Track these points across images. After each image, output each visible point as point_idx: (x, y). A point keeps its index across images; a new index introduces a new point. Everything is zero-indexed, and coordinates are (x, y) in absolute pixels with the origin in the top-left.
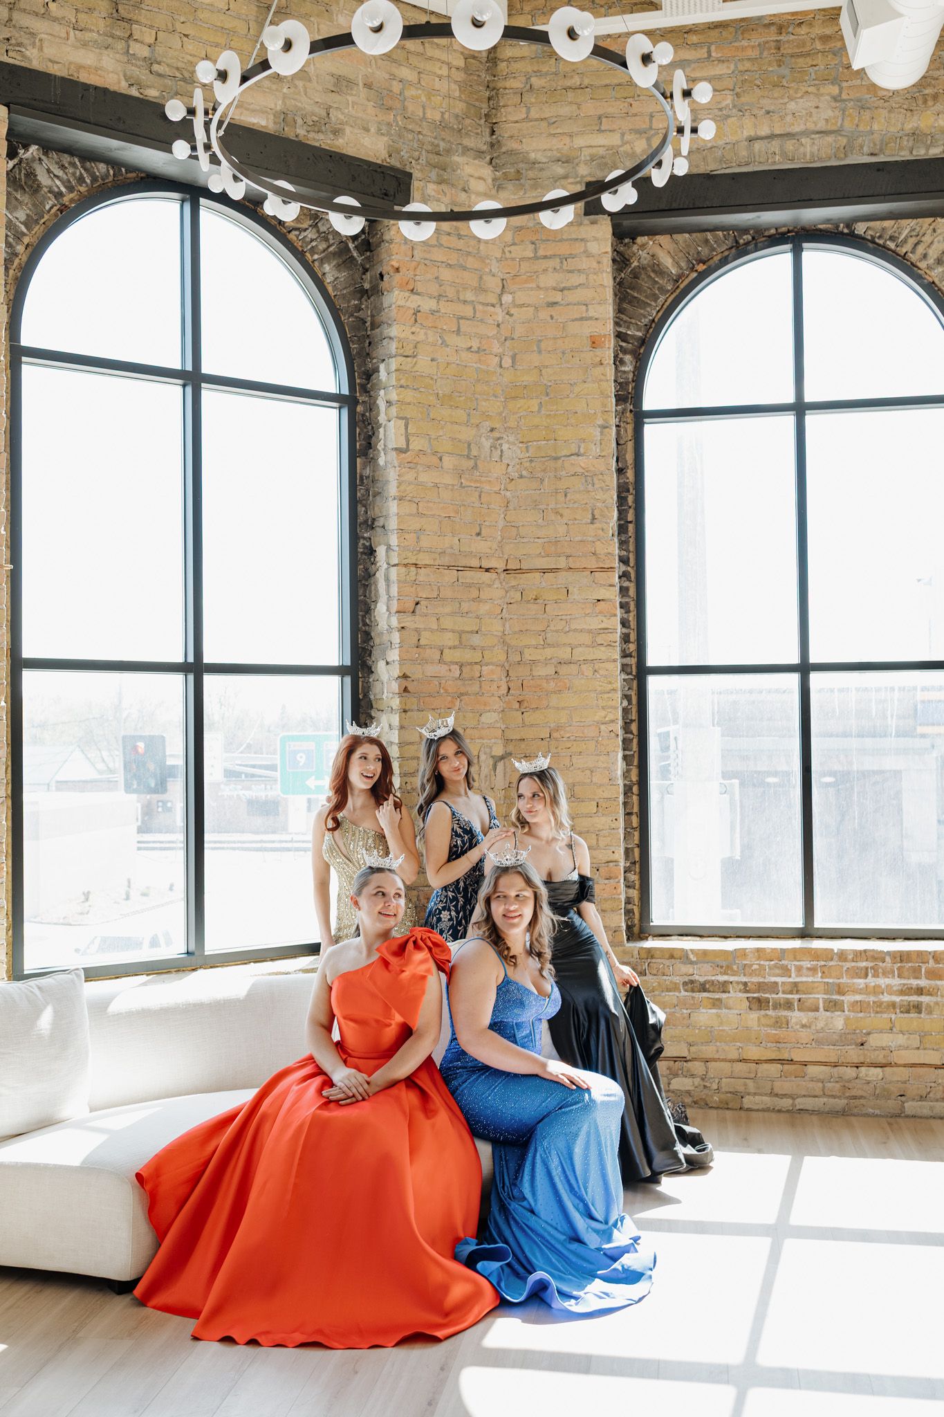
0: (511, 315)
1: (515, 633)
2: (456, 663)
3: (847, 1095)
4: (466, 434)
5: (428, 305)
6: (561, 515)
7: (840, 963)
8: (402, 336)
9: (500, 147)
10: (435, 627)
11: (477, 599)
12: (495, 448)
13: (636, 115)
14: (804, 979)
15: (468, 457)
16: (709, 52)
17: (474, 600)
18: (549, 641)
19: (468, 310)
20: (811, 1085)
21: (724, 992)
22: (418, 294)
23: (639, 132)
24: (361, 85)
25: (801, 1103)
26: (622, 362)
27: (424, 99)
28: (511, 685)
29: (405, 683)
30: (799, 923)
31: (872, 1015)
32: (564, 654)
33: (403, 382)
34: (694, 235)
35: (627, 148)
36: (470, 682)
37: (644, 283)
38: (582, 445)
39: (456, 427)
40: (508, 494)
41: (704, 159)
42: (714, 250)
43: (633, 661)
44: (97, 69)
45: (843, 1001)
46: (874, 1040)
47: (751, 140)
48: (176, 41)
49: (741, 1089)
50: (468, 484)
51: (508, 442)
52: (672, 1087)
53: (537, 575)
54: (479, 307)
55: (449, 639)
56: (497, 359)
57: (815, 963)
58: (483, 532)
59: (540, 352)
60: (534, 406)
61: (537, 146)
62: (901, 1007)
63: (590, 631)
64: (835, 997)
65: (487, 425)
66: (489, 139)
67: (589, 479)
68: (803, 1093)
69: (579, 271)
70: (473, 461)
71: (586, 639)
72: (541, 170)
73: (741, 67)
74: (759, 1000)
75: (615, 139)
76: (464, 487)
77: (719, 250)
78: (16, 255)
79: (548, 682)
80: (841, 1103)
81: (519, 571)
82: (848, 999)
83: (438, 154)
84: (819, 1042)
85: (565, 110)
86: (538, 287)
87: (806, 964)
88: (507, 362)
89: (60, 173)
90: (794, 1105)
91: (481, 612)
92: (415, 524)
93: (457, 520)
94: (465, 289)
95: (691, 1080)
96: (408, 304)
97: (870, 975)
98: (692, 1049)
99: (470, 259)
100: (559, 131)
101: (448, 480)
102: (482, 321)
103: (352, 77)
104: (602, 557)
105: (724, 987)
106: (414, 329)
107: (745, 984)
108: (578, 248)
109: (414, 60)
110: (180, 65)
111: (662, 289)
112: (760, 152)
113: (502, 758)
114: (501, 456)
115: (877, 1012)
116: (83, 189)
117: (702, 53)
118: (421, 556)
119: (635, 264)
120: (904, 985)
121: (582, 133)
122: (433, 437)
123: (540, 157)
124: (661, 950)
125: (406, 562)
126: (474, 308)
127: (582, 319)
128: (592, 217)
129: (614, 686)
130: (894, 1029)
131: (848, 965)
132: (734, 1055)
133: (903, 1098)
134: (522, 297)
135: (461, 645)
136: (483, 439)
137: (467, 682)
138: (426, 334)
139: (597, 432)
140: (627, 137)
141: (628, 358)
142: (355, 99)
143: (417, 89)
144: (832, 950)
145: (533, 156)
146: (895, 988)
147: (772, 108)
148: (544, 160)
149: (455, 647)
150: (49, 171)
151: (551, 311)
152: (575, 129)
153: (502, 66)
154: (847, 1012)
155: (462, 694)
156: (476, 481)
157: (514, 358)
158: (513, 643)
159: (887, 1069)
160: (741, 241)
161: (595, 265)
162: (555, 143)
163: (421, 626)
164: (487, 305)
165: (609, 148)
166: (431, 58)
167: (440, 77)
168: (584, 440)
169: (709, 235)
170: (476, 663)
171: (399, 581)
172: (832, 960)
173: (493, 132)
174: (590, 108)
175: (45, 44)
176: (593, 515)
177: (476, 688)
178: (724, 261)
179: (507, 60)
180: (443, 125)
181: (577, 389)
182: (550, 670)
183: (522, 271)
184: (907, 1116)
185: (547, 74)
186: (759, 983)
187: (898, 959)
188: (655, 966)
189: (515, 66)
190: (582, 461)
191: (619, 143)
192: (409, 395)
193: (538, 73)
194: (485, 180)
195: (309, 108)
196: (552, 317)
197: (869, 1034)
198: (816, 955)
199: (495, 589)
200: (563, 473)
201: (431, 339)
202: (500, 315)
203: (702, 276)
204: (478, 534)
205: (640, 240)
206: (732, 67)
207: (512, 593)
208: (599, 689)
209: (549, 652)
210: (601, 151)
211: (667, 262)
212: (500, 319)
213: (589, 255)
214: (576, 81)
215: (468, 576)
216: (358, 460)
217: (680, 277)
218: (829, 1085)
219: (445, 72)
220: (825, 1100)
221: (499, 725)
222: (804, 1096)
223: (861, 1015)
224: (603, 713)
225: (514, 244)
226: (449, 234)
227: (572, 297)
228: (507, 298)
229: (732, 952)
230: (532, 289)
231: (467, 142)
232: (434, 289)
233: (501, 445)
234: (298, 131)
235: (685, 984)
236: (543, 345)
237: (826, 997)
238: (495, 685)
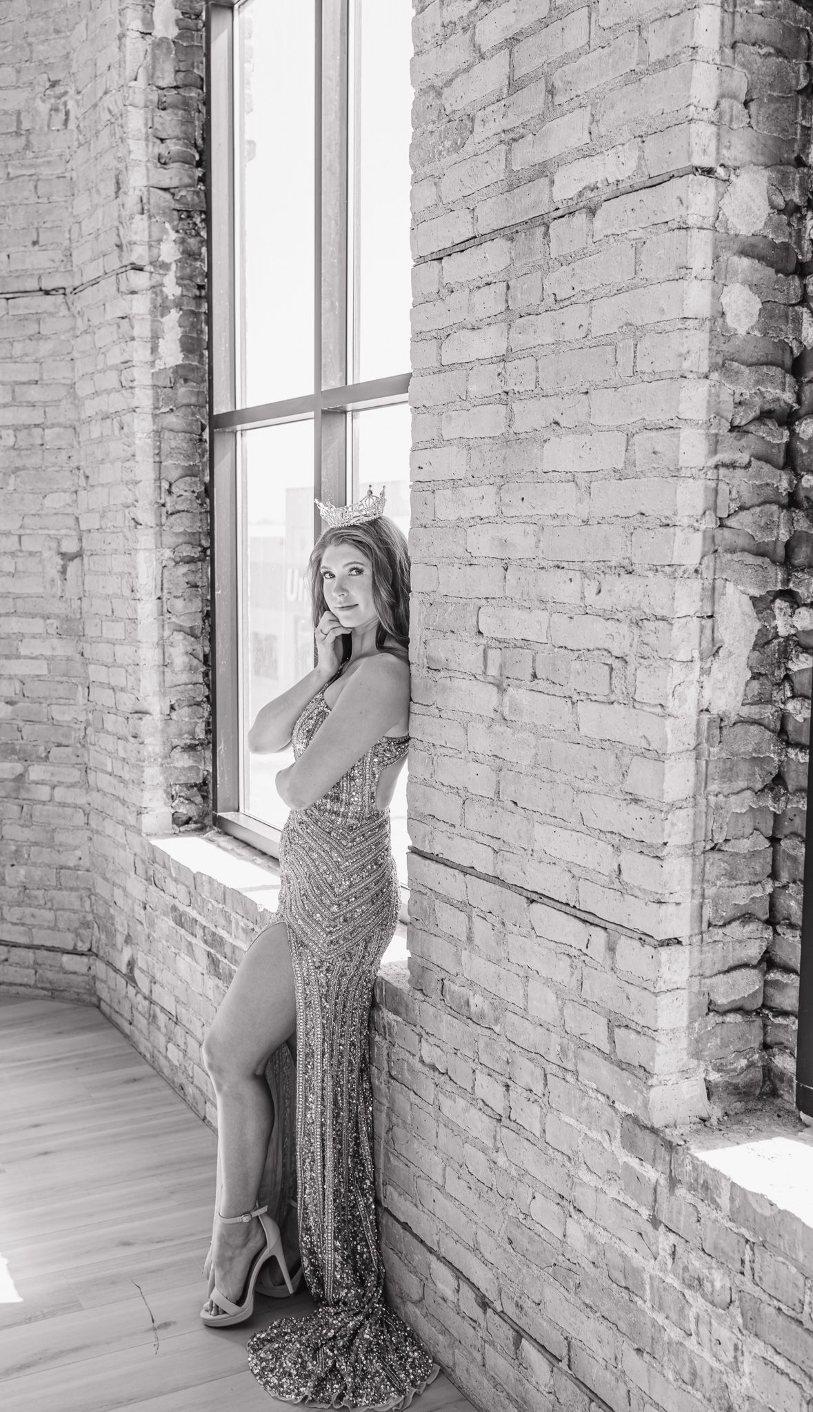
2: (8, 427)
4: (15, 100)
6: (100, 194)
11: (38, 336)
12: (57, 110)
15: (18, 134)
17: (31, 338)
18: (97, 387)
21: (194, 935)
32: (105, 404)
36: (28, 452)
38: (109, 76)
40: (74, 176)
50: (19, 172)
51: (71, 98)
53: (91, 289)
58: (41, 239)
63: (117, 368)
65: (45, 79)
70: (23, 139)
71: (116, 379)
74: (213, 959)
76: (12, 179)
79: (98, 447)
81: (81, 287)
91: (40, 354)
93: (4, 227)
95: (179, 1052)
105: (193, 927)
107: (205, 929)
113: (75, 557)
114: (67, 121)
135: (15, 402)
137: (23, 453)
139: (117, 49)
149: (5, 406)
155: (18, 469)
156: (32, 166)
170: (36, 426)
176: (118, 183)
177: (35, 460)
182: (99, 430)
186: (214, 934)
190: (109, 100)
199: (61, 319)
200: (100, 125)
204: (35, 243)
207: (81, 322)
209: (97, 404)
215: (23, 305)
221: (69, 510)
224: (127, 492)
233: (65, 104)
235: (173, 909)
238: (64, 455)
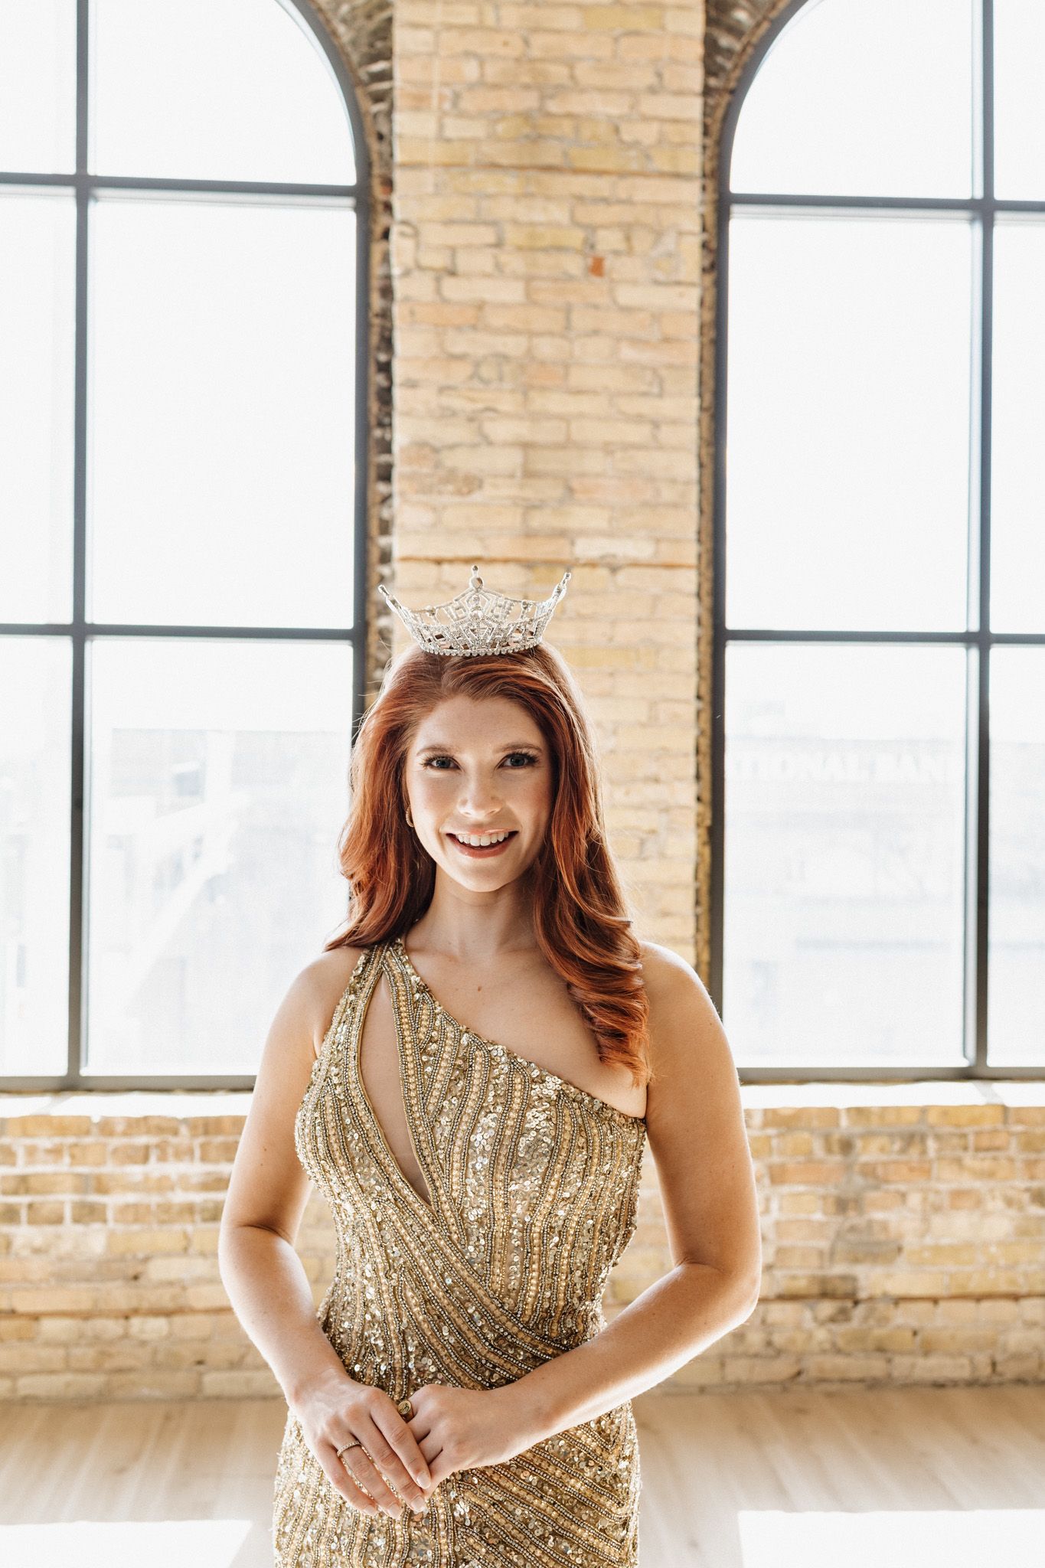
3: (108, 1365)
7: (102, 1139)
14: (39, 1169)
20: (45, 1353)
25: (28, 1385)
30: (59, 1068)
31: (155, 1226)
45: (104, 1206)
46: (158, 1270)
57: (57, 1140)
62: (203, 1210)
64: (94, 1198)
68: (31, 1367)
80: (94, 1382)
82: (112, 1201)
84: (62, 1278)
87: (45, 1142)
90: (14, 1390)
97: (153, 1158)
115: (162, 1222)
120: (209, 1174)
130: (191, 1251)
131: (115, 1142)
133: (201, 1368)
144: (89, 1118)
146: (195, 1180)
154: (111, 1224)
159: (178, 1320)
172: (88, 1133)
184: (208, 1399)
187: (201, 1130)
197: (146, 1259)
198: (61, 1127)
218: (77, 1352)
220: (69, 1377)
222: (33, 1373)
223: (136, 1227)
237: (77, 1198)
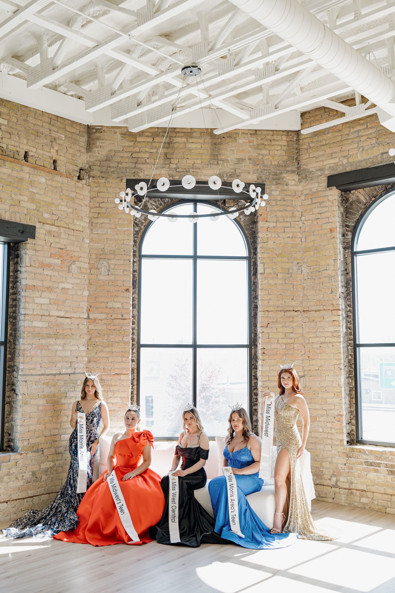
0: (304, 224)
1: (307, 333)
2: (284, 343)
4: (287, 266)
5: (272, 225)
6: (321, 291)
8: (263, 236)
9: (300, 168)
10: (275, 331)
12: (299, 269)
13: (343, 151)
15: (288, 273)
16: (367, 126)
17: (291, 322)
18: (317, 335)
19: (288, 224)
21: (379, 467)
22: (268, 222)
23: (345, 157)
24: (247, 159)
26: (347, 235)
27: (271, 159)
28: (306, 351)
29: (263, 351)
32: (323, 340)
33: (262, 251)
34: (371, 188)
35: (341, 162)
36: (289, 350)
37: (354, 206)
38: (328, 266)
39: (283, 264)
40: (304, 285)
41: (366, 163)
42: (378, 192)
43: (352, 342)
44: (160, 174)
47: (382, 154)
48: (184, 161)
49: (386, 505)
50: (288, 282)
51: (304, 267)
52: (361, 501)
53: (314, 312)
54: (293, 223)
55: (281, 336)
56: (300, 239)
58: (294, 298)
59: (314, 235)
60: (312, 254)
61: (312, 166)
63: (331, 332)
65: (296, 262)
66: (297, 166)
67: (330, 278)
69: (326, 206)
70: (290, 275)
71: (330, 334)
72: (313, 174)
73: (378, 129)
74: (391, 471)
75: (337, 160)
76: (286, 284)
77: (380, 192)
78: (141, 229)
79: (317, 350)
81: (308, 311)
83: (277, 175)
85: (321, 153)
86: (313, 213)
88: (303, 240)
89: (154, 204)
91: (293, 326)
92: (267, 297)
93: (284, 295)
94: (287, 217)
95: (368, 499)
96: (265, 226)
98: (368, 487)
99: (289, 207)
100: (319, 160)
101: (280, 282)
102: (294, 227)
103: (244, 158)
104: (335, 305)
105: (379, 465)
106: (267, 234)
107: (386, 464)
108: (325, 199)
109: (267, 147)
110: (185, 167)
111: (360, 208)
112: (385, 158)
113: (303, 376)
114: (302, 272)
116: (161, 207)
117: (365, 126)
118: (270, 308)
119: (351, 200)
121: (326, 160)
122: (274, 267)
123: (313, 170)
124: (357, 449)
125: (264, 310)
126: (291, 223)
127: (327, 223)
128: (330, 188)
129: (340, 351)
132: (383, 491)
134: (308, 218)
135: (286, 337)
136: (294, 267)
138: (271, 234)
139: (332, 262)
140: (341, 159)
141: (349, 233)
142: (244, 164)
143: (268, 156)
145: (311, 170)
147: (389, 141)
148: (315, 170)
149: (283, 338)
150: (151, 204)
151: (318, 221)
152: (324, 159)
153: (301, 141)
155: (286, 354)
156: (292, 281)
157: (305, 238)
158: (306, 336)
160: (388, 188)
161: (331, 204)
162: (318, 164)
163: (270, 331)
164: (296, 221)
165: (335, 164)
166: (274, 145)
167: (277, 150)
168: (328, 265)
169: (376, 187)
170: (292, 343)
171: (261, 317)
173: (298, 164)
174: (329, 151)
175: (145, 171)
176: (332, 291)
177: (292, 352)
178: (381, 196)
179: (303, 139)
180: (279, 165)
181: (326, 247)
182: (318, 346)
183: (308, 209)
185: (315, 142)
186: (392, 465)
188: (355, 455)
189: (305, 141)
190: (328, 272)
191: (338, 161)
192: (265, 255)
193: (312, 142)
194: (295, 180)
195: (228, 171)
196: (317, 223)
199: (299, 318)
200: (322, 276)
201: (273, 236)
202: (301, 224)
203: (374, 202)
204: (292, 299)
205: (352, 192)
206: (375, 129)
207: (306, 319)
208: (334, 352)
209: (318, 339)
210: (332, 165)
211: (362, 198)
212: (301, 226)
213: (329, 201)
214: (324, 142)
215: (289, 314)
216: (252, 277)
217: (366, 203)
219: (279, 148)
221: (301, 365)
224: (336, 361)
225: (305, 200)
226: (280, 201)
227: (324, 216)
228: (303, 218)
229: (381, 452)
230: (311, 214)
231: (288, 169)
232: (274, 219)
233: (301, 268)
234: (224, 178)
235: (365, 462)
236: (315, 233)
238: (300, 351)
